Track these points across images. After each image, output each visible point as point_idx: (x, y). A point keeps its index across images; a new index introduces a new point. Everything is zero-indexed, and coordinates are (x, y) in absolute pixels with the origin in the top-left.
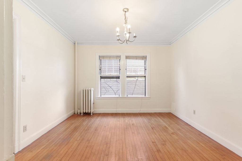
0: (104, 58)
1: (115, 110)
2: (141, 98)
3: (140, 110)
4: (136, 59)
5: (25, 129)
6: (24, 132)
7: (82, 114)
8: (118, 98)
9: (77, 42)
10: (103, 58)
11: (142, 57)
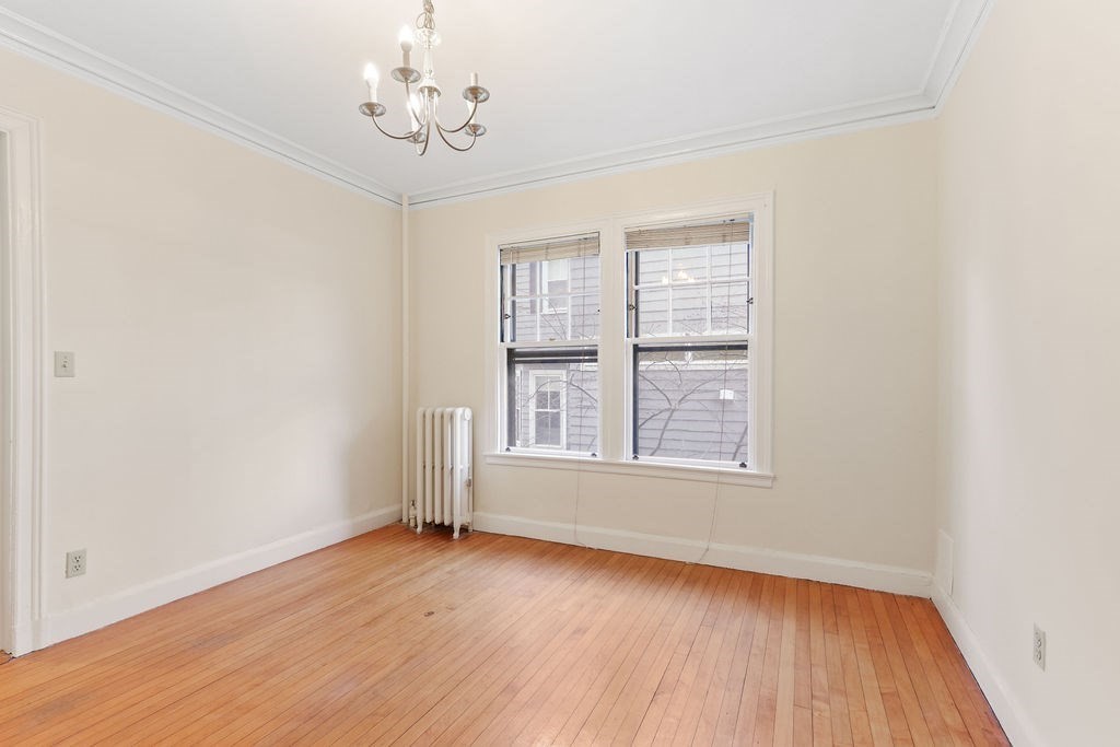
0: (521, 254)
1: (571, 527)
2: (715, 478)
3: (708, 550)
4: (687, 242)
5: (75, 564)
6: (67, 577)
7: (419, 529)
8: (582, 467)
9: (409, 198)
10: (516, 255)
11: (724, 224)
